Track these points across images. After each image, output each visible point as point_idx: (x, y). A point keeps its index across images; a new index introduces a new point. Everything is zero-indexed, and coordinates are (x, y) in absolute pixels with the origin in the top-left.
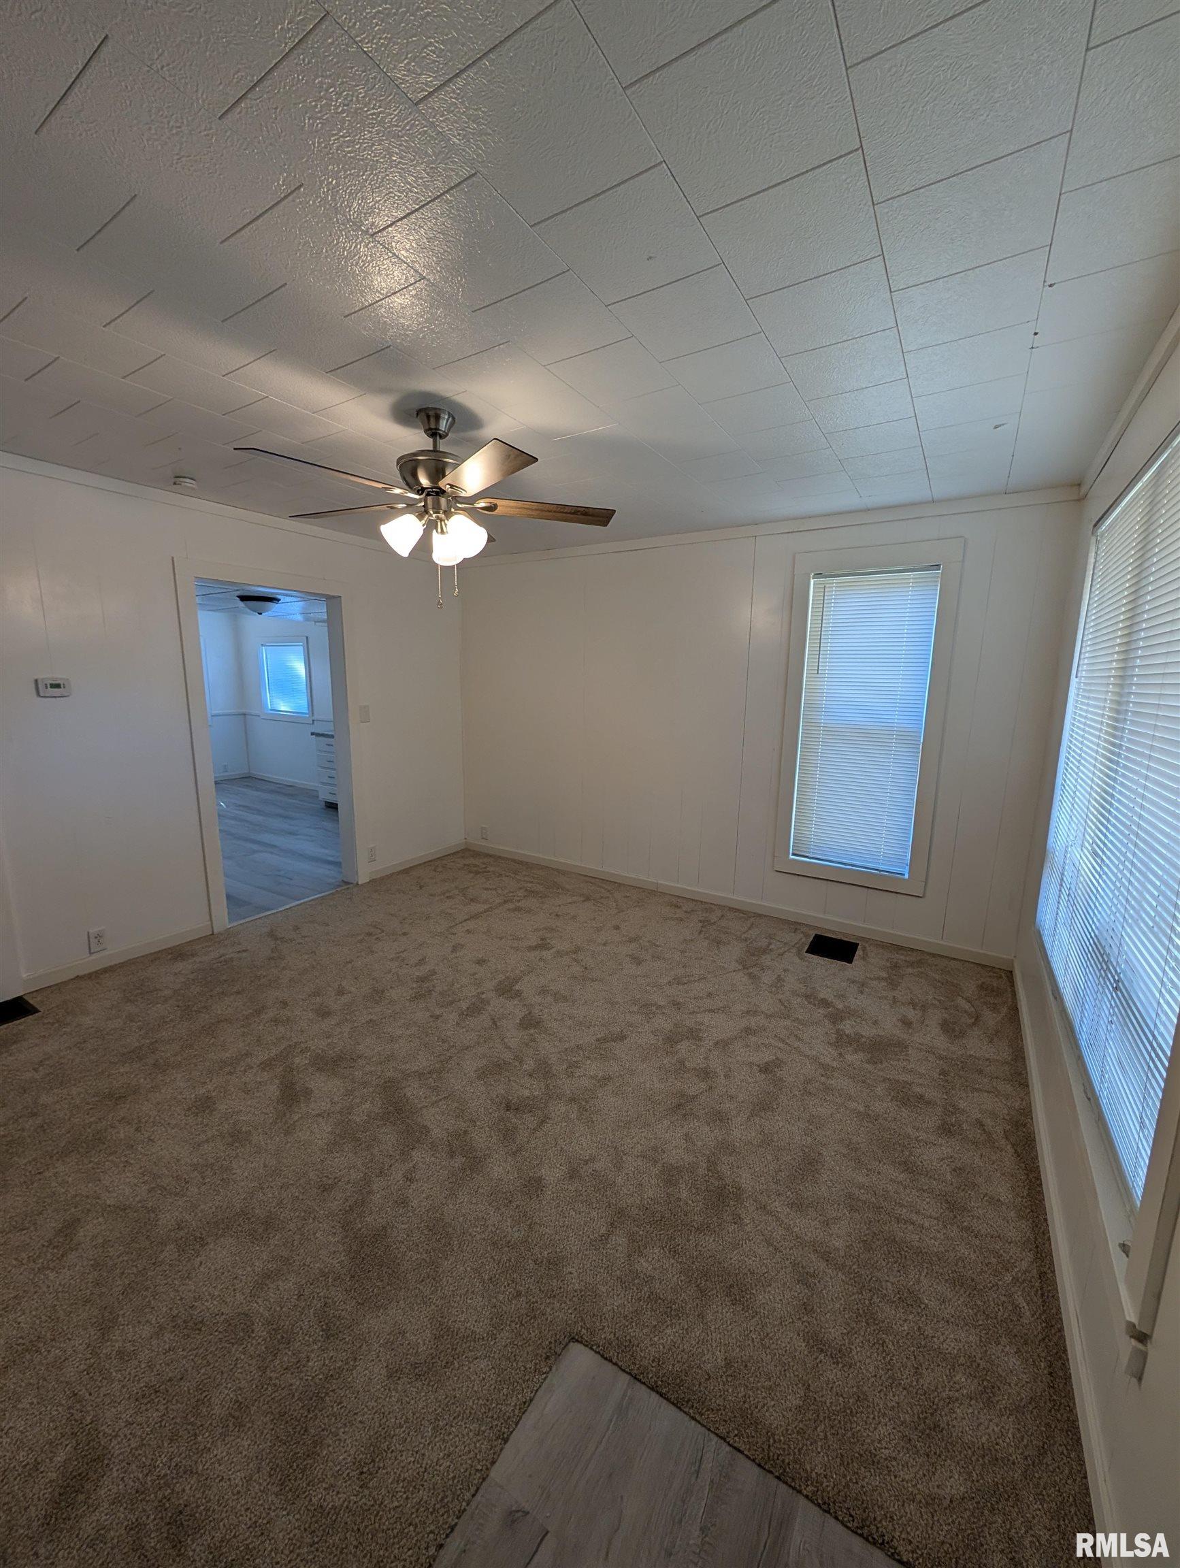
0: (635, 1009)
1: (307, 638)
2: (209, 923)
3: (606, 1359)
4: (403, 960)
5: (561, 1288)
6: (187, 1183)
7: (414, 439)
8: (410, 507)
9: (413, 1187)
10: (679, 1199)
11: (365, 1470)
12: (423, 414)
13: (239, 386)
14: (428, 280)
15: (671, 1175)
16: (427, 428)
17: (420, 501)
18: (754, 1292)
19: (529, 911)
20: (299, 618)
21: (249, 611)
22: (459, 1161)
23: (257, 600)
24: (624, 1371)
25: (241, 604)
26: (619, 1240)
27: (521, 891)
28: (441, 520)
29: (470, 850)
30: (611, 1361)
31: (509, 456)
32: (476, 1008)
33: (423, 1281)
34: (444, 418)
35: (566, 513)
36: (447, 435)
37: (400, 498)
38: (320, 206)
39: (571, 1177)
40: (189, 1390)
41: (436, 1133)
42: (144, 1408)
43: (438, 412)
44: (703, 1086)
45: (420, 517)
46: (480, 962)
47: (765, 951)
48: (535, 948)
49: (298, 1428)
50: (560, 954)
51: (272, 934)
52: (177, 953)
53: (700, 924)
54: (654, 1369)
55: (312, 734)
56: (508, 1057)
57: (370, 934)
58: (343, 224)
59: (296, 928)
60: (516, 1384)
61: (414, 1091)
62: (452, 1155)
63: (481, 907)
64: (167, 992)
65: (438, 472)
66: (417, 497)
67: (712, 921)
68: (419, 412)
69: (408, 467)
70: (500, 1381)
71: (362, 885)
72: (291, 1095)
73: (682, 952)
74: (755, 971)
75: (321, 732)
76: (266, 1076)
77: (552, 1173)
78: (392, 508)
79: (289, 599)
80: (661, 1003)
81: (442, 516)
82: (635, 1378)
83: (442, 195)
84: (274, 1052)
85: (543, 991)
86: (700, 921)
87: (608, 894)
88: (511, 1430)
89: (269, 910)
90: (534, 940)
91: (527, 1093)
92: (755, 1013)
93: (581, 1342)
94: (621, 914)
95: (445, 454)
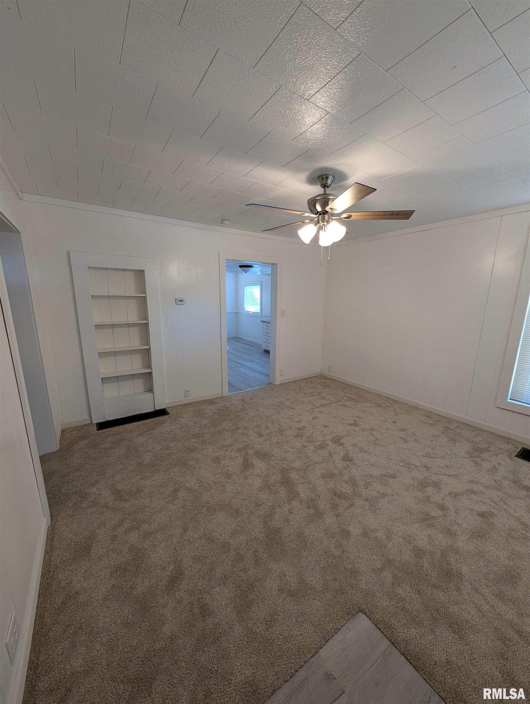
0: (402, 464)
1: (262, 282)
2: (222, 392)
3: (378, 628)
4: (292, 419)
5: (356, 585)
6: (211, 487)
7: (316, 190)
8: (311, 220)
9: (292, 516)
10: (423, 566)
11: (268, 623)
12: (320, 178)
13: (248, 180)
14: (331, 114)
15: (418, 553)
16: (322, 184)
17: (316, 218)
18: (467, 632)
19: (349, 407)
20: (259, 273)
21: (242, 271)
22: (312, 511)
23: (245, 267)
24: (387, 638)
25: (240, 269)
26: (387, 575)
27: (346, 397)
28: (325, 226)
29: (323, 376)
30: (380, 630)
31: (362, 190)
32: (322, 446)
33: (294, 557)
34: (330, 178)
35: (387, 215)
36: (331, 185)
37: (307, 218)
38: (288, 93)
39: (364, 536)
40: (209, 563)
41: (302, 496)
42: (195, 563)
43: (328, 176)
44: (441, 513)
45: (316, 225)
46: (325, 426)
47: (485, 450)
48: (352, 425)
49: (244, 595)
50: (364, 430)
51: (242, 400)
52: (211, 402)
53: (443, 429)
54: (404, 645)
55: (261, 321)
56: (336, 471)
57: (279, 406)
58: (296, 98)
59: (251, 399)
60: (332, 619)
61: (294, 476)
62: (308, 507)
63: (326, 402)
64: (207, 416)
65: (325, 203)
66: (315, 216)
67: (451, 428)
68: (319, 177)
69: (312, 203)
70: (326, 614)
71: (277, 385)
72: (247, 465)
73: (431, 441)
74: (478, 460)
75: (264, 321)
76: (239, 455)
77: (355, 530)
78: (303, 222)
79: (257, 266)
80: (418, 465)
81: (325, 223)
82: (393, 644)
83: (343, 70)
84: (242, 446)
85: (354, 445)
86: (444, 427)
87: (390, 405)
88: (329, 638)
89: (242, 390)
90: (351, 422)
91: (344, 490)
92: (477, 483)
93: (365, 614)
94: (397, 416)
95: (329, 195)
